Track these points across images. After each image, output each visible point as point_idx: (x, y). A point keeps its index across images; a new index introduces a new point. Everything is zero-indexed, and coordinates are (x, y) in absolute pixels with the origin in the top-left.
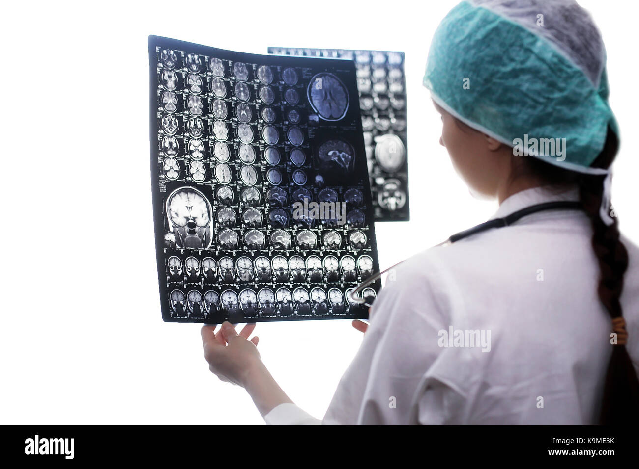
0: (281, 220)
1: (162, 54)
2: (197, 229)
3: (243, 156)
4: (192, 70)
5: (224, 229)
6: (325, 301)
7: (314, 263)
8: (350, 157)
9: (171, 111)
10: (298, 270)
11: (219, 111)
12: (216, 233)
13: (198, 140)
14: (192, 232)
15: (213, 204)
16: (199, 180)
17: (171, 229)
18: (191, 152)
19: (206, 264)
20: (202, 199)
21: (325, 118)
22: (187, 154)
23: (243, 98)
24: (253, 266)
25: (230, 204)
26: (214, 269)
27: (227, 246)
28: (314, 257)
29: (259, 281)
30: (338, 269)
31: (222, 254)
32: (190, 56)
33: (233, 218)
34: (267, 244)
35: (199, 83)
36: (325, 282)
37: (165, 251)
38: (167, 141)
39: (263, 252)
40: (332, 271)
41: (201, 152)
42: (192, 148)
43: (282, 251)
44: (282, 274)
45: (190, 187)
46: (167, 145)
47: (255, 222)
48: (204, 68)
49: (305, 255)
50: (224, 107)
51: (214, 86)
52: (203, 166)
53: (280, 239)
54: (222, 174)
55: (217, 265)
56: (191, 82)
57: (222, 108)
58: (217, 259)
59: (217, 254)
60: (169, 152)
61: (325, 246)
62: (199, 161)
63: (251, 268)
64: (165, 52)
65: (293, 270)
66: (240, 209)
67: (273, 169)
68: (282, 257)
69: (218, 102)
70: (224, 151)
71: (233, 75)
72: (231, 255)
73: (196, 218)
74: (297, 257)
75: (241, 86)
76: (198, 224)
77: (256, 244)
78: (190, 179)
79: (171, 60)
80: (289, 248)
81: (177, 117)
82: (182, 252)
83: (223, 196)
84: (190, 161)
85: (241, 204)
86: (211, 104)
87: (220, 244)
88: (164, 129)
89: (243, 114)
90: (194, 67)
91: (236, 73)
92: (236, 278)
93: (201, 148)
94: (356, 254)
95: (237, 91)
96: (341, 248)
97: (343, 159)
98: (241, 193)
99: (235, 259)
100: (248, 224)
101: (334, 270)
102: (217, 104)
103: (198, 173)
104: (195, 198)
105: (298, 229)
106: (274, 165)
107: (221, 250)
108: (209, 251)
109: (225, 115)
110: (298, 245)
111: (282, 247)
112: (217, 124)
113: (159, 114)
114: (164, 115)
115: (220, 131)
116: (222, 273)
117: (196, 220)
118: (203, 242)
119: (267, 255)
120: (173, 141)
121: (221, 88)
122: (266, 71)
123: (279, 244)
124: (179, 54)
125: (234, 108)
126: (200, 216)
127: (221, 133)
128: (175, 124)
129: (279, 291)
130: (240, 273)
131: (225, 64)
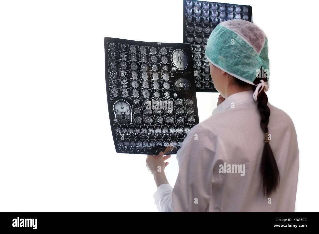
0: (159, 113)
1: (110, 45)
2: (126, 117)
3: (144, 86)
4: (123, 51)
5: (136, 117)
6: (177, 146)
7: (172, 131)
8: (188, 85)
9: (114, 69)
10: (166, 133)
11: (134, 67)
12: (133, 118)
13: (125, 80)
14: (124, 118)
15: (132, 107)
16: (126, 97)
17: (116, 117)
18: (123, 85)
19: (130, 131)
20: (127, 105)
21: (178, 69)
22: (121, 86)
23: (144, 61)
24: (147, 132)
25: (138, 106)
26: (133, 133)
27: (138, 124)
28: (172, 128)
29: (150, 138)
30: (183, 133)
31: (136, 127)
32: (121, 45)
33: (140, 112)
34: (153, 123)
35: (125, 56)
36: (177, 138)
37: (114, 126)
38: (113, 81)
39: (151, 126)
40: (180, 133)
41: (126, 85)
42: (123, 83)
43: (159, 126)
44: (159, 135)
45: (122, 100)
46: (112, 83)
47: (148, 113)
48: (128, 50)
49: (169, 127)
50: (136, 65)
51: (132, 57)
52: (128, 91)
53: (159, 121)
54: (135, 94)
55: (134, 131)
56: (122, 56)
57: (135, 66)
58: (134, 129)
59: (134, 127)
60: (114, 86)
61: (177, 123)
62: (126, 89)
63: (146, 133)
64: (111, 44)
65: (164, 133)
66: (143, 108)
67: (156, 91)
68: (159, 128)
69: (133, 63)
70: (136, 84)
71: (140, 52)
72: (139, 127)
73: (125, 112)
74: (165, 128)
75: (143, 56)
76: (126, 115)
77: (149, 123)
78: (122, 96)
79: (114, 48)
80: (162, 124)
81: (116, 71)
82: (121, 126)
83: (135, 103)
84: (122, 89)
85: (143, 106)
86: (130, 65)
87: (135, 123)
88: (111, 76)
89: (144, 68)
90: (123, 50)
91: (141, 51)
92: (141, 137)
93: (126, 83)
94: (190, 126)
95: (141, 58)
96: (184, 124)
97: (185, 86)
98: (143, 101)
99: (141, 129)
100: (146, 114)
101: (181, 133)
102: (133, 65)
103: (125, 94)
104: (124, 104)
105: (166, 116)
106: (157, 90)
107: (135, 125)
108: (131, 125)
109: (136, 69)
110: (166, 123)
111: (159, 124)
112: (133, 73)
113: (109, 70)
114: (111, 70)
115: (134, 76)
116: (136, 135)
117: (125, 113)
118: (128, 122)
119: (153, 127)
120: (115, 81)
121: (134, 57)
122: (154, 49)
123: (158, 123)
124: (117, 44)
125: (140, 66)
126: (127, 112)
127: (135, 76)
128: (116, 74)
129: (158, 142)
130: (143, 135)
131: (136, 47)
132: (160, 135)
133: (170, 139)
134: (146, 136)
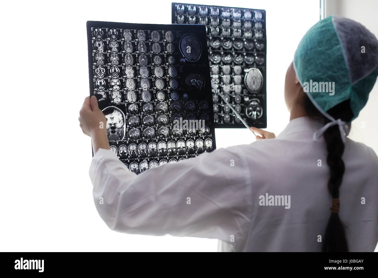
0: (164, 121)
1: (94, 32)
2: (116, 130)
3: (143, 86)
4: (113, 39)
5: (131, 128)
7: (181, 144)
8: (202, 82)
9: (100, 64)
10: (172, 148)
12: (127, 131)
13: (116, 79)
14: (113, 132)
15: (126, 115)
16: (117, 102)
18: (113, 86)
19: (121, 149)
20: (119, 113)
21: (189, 60)
22: (110, 88)
23: (142, 51)
24: (147, 148)
25: (135, 113)
26: (125, 151)
27: (133, 138)
28: (181, 141)
29: (150, 156)
30: (194, 147)
31: (130, 142)
32: (111, 30)
33: (137, 122)
34: (156, 135)
35: (116, 46)
36: (186, 155)
38: (99, 82)
39: (153, 140)
41: (118, 85)
42: (113, 84)
43: (164, 138)
45: (113, 106)
46: (99, 84)
47: (149, 123)
48: (120, 36)
49: (176, 140)
50: (132, 58)
51: (125, 46)
52: (120, 94)
53: (163, 132)
54: (131, 97)
55: (127, 149)
56: (112, 46)
57: (130, 59)
58: (127, 145)
59: (128, 142)
60: (100, 88)
61: (187, 134)
62: (117, 91)
63: (146, 150)
64: (96, 30)
65: (169, 149)
66: (141, 116)
67: (160, 92)
68: (163, 142)
69: (128, 55)
70: (132, 84)
71: (137, 38)
72: (135, 142)
73: (116, 123)
74: (171, 141)
75: (142, 44)
76: (117, 127)
77: (149, 135)
78: (112, 102)
79: (100, 35)
80: (167, 137)
81: (104, 67)
83: (131, 109)
84: (112, 91)
85: (142, 113)
86: (124, 57)
87: (129, 137)
88: (97, 75)
89: (143, 61)
90: (114, 37)
91: (139, 36)
92: (138, 155)
94: (204, 138)
95: (139, 47)
96: (196, 135)
97: (198, 84)
98: (142, 106)
99: (138, 145)
100: (146, 124)
101: (192, 148)
102: (127, 57)
103: (117, 98)
104: (115, 112)
106: (160, 89)
107: (130, 140)
108: (123, 141)
109: (132, 63)
110: (173, 134)
111: (164, 136)
112: (128, 68)
113: (93, 66)
114: (97, 67)
116: (130, 153)
118: (119, 136)
119: (155, 141)
120: (102, 81)
121: (129, 47)
122: (156, 34)
123: (162, 134)
124: (104, 30)
125: (138, 58)
126: (118, 122)
127: (130, 73)
128: (103, 71)
129: (161, 161)
130: (140, 152)
131: (132, 32)
132: (165, 150)
133: (177, 155)
134: (146, 154)
